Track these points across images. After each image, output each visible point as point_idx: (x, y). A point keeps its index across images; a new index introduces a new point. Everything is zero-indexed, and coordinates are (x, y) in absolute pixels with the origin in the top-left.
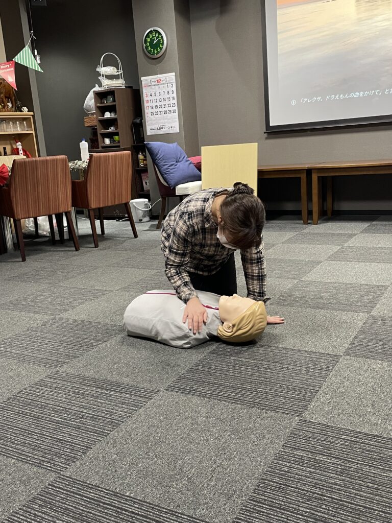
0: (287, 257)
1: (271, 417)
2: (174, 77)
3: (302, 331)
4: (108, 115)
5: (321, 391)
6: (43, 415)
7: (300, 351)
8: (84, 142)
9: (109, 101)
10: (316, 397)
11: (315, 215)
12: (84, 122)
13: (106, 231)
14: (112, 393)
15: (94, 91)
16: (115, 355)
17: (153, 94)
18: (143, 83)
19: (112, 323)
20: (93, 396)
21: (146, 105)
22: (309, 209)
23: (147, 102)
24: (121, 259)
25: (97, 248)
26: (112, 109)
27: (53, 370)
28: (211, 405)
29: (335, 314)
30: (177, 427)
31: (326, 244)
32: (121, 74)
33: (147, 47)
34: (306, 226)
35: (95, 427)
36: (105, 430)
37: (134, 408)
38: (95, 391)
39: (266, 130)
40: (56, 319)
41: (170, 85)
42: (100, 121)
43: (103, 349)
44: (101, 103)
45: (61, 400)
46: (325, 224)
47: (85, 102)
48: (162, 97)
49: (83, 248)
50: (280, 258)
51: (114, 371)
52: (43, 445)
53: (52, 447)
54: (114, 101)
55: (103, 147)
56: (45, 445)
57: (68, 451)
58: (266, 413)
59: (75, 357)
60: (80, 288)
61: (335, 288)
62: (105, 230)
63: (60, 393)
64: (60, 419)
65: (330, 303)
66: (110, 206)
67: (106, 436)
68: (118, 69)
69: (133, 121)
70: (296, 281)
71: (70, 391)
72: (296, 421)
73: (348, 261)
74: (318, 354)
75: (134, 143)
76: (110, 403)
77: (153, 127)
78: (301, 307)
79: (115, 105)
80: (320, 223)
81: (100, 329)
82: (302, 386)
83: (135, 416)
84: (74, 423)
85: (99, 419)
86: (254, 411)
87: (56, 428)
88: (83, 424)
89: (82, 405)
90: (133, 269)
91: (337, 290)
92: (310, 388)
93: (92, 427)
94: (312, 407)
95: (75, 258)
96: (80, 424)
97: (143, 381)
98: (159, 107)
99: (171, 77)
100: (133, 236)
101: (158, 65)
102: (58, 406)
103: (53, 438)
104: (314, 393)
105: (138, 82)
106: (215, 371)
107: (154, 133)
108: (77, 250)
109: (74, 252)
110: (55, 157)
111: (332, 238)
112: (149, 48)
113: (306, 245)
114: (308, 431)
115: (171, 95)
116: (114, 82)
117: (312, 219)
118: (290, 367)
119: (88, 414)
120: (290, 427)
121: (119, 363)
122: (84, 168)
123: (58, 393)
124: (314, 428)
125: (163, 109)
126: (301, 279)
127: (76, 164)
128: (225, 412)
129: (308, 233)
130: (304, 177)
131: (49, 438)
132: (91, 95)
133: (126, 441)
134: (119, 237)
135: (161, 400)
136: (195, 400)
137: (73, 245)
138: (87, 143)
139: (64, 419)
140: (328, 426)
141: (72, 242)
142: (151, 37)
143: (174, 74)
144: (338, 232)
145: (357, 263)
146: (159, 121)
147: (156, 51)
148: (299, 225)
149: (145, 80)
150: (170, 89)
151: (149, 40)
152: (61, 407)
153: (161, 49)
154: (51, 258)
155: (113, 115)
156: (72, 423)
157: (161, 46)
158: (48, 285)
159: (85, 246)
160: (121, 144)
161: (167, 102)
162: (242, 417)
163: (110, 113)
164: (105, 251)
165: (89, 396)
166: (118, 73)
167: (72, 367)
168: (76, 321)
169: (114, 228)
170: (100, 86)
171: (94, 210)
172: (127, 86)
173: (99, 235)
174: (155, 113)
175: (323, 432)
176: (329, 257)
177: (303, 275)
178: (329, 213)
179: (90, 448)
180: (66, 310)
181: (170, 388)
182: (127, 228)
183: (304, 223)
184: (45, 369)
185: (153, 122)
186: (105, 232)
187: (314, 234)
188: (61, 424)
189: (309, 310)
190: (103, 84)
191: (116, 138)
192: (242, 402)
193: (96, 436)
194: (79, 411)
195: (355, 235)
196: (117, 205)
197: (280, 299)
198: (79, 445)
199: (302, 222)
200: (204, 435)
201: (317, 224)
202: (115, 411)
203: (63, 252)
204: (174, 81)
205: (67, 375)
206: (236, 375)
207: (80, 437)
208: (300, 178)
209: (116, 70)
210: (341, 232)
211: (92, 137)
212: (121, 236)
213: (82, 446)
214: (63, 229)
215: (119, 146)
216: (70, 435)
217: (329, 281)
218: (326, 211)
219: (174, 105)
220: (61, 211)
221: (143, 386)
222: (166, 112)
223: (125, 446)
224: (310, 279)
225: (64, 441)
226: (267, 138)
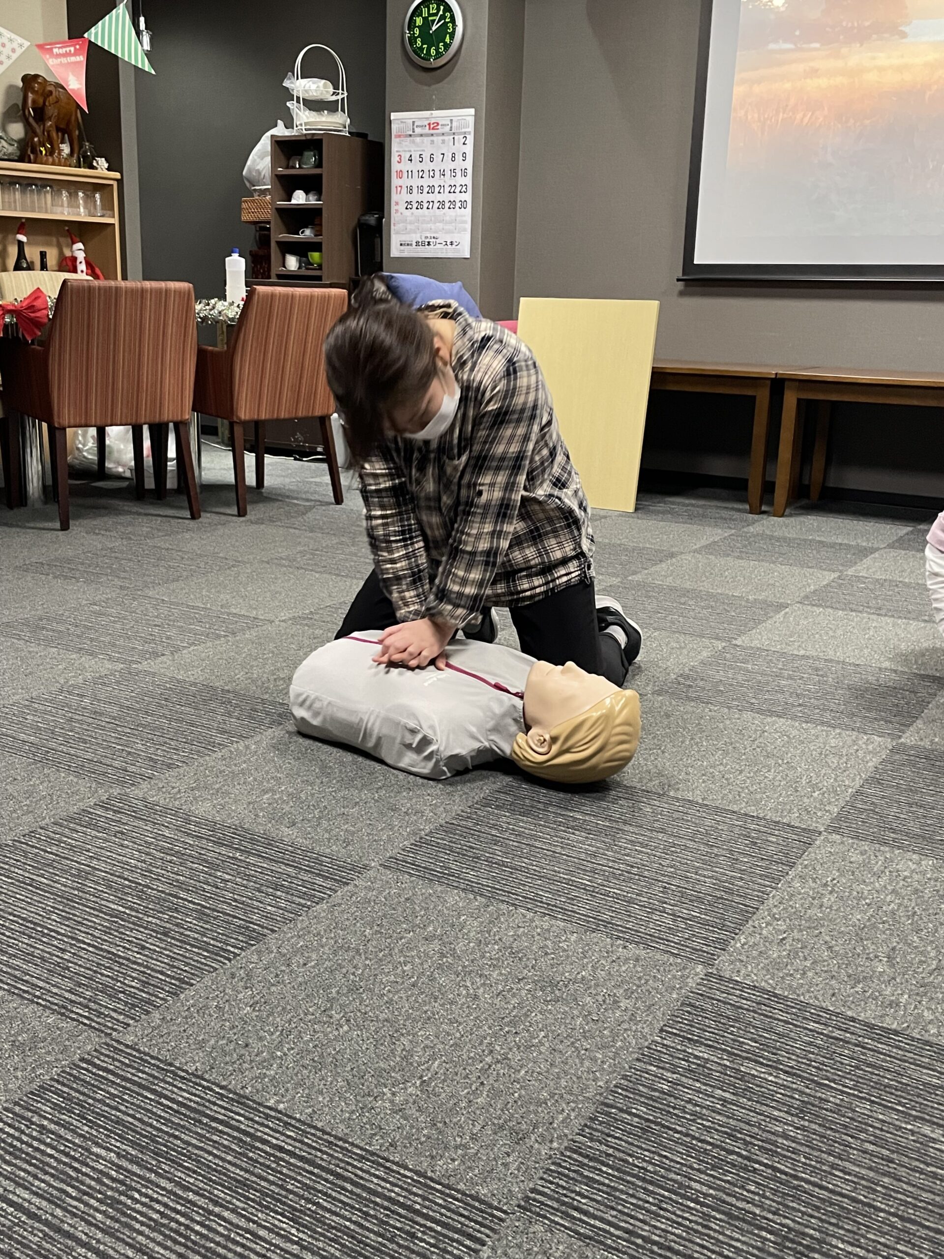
0: (706, 586)
1: (637, 960)
2: (471, 120)
3: (727, 764)
4: (299, 198)
5: (763, 912)
6: (81, 894)
7: (718, 810)
8: (235, 256)
9: (306, 165)
10: (750, 922)
11: (781, 494)
12: (240, 209)
13: (268, 481)
14: (252, 860)
15: (272, 136)
16: (267, 772)
17: (416, 158)
18: (394, 127)
19: (266, 696)
20: (206, 861)
21: (395, 181)
22: (767, 479)
23: (400, 174)
24: (299, 548)
25: (242, 519)
26: (311, 184)
27: (116, 791)
28: (491, 915)
29: (813, 732)
30: (405, 956)
31: (803, 565)
32: (343, 99)
33: (412, 40)
34: (756, 517)
35: (204, 935)
36: (228, 944)
37: (303, 902)
38: (213, 852)
39: (684, 274)
40: (130, 673)
41: (459, 139)
42: (281, 211)
43: (239, 753)
44: (287, 167)
45: (127, 864)
46: (802, 519)
47: (249, 163)
48: (437, 166)
49: (209, 515)
50: (688, 585)
51: (262, 810)
52: (76, 964)
53: (95, 972)
54: (319, 164)
55: (280, 276)
56: (80, 966)
57: (133, 984)
58: (625, 947)
59: (169, 766)
60: (193, 607)
61: (817, 669)
62: (266, 477)
63: (127, 847)
64: (121, 908)
65: (800, 705)
66: (284, 420)
67: (230, 960)
68: (336, 87)
69: (359, 220)
70: (720, 645)
71: (152, 843)
72: (697, 974)
73: (852, 611)
74: (763, 822)
75: (357, 274)
76: (245, 882)
77: (405, 238)
78: (729, 708)
79: (320, 177)
80: (791, 515)
81: (237, 706)
82: (718, 894)
83: (303, 921)
84: (154, 921)
85: (215, 918)
86: (595, 940)
87: (110, 928)
88: (177, 925)
89: (177, 881)
90: (327, 576)
91: (822, 676)
92: (737, 899)
93: (196, 936)
94: (738, 945)
95: (187, 536)
96: (168, 925)
97: (329, 840)
98: (426, 190)
99: (465, 118)
100: (333, 500)
101: (433, 87)
102: (119, 877)
103: (101, 950)
104: (747, 914)
105: (383, 124)
106: (507, 835)
107: (407, 252)
108: (194, 516)
109: (187, 522)
110: (162, 285)
111: (818, 552)
112: (419, 41)
113: (752, 563)
114: (725, 1003)
115: (459, 164)
116: (324, 119)
117: (771, 503)
118: (690, 844)
119: (190, 902)
120: (681, 988)
121: (274, 792)
122: (232, 320)
123: (122, 846)
124: (740, 996)
125: (436, 197)
126: (734, 642)
127: (214, 308)
128: (524, 933)
129: (758, 535)
130: (763, 397)
131: (91, 949)
132: (264, 144)
133: (277, 976)
134: (297, 499)
135: (370, 889)
136: (454, 898)
137: (186, 504)
138: (243, 260)
139: (131, 909)
140: (776, 995)
141: (185, 498)
142: (425, 13)
143: (472, 111)
144: (833, 539)
145: (874, 617)
146: (425, 226)
147: (433, 51)
148: (737, 515)
149: (399, 120)
150: (459, 148)
151: (419, 21)
152: (125, 879)
153: (447, 46)
154: (130, 529)
155: (313, 201)
156: (150, 919)
157: (448, 40)
158: (118, 591)
159: (214, 510)
160: (324, 273)
161: (448, 180)
162: (564, 950)
163: (307, 193)
164: (262, 527)
165: (196, 861)
166: (334, 98)
167: (160, 789)
168: (178, 681)
169: (286, 476)
170: (289, 125)
171: (244, 423)
172: (354, 131)
173: (250, 488)
174: (415, 205)
175: (763, 1007)
176: (807, 597)
177: (741, 633)
178: (815, 493)
179: (187, 983)
180: (155, 655)
181: (394, 864)
182: (318, 480)
183: (751, 512)
184: (94, 785)
185: (409, 227)
186: (266, 483)
187: (771, 537)
188: (122, 920)
189: (747, 715)
190: (296, 122)
191: (315, 256)
192: (568, 915)
193: (206, 957)
194: (171, 895)
195: (873, 550)
196: (299, 419)
197: (679, 683)
198: (162, 973)
199: (747, 507)
200: (469, 984)
201: (782, 516)
202: (255, 903)
203: (160, 519)
204: (471, 129)
205: (146, 806)
206: (559, 850)
207: (168, 956)
208: (754, 397)
209: (331, 90)
210: (840, 541)
211: (255, 248)
212: (304, 496)
213: (168, 976)
214: (166, 465)
215: (319, 278)
216: (144, 948)
217: (802, 652)
218: (808, 486)
219: (463, 189)
220: (165, 418)
221: (328, 851)
222: (442, 203)
223: (273, 989)
224: (756, 643)
225: (128, 960)
226: (682, 294)
